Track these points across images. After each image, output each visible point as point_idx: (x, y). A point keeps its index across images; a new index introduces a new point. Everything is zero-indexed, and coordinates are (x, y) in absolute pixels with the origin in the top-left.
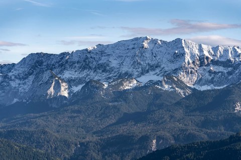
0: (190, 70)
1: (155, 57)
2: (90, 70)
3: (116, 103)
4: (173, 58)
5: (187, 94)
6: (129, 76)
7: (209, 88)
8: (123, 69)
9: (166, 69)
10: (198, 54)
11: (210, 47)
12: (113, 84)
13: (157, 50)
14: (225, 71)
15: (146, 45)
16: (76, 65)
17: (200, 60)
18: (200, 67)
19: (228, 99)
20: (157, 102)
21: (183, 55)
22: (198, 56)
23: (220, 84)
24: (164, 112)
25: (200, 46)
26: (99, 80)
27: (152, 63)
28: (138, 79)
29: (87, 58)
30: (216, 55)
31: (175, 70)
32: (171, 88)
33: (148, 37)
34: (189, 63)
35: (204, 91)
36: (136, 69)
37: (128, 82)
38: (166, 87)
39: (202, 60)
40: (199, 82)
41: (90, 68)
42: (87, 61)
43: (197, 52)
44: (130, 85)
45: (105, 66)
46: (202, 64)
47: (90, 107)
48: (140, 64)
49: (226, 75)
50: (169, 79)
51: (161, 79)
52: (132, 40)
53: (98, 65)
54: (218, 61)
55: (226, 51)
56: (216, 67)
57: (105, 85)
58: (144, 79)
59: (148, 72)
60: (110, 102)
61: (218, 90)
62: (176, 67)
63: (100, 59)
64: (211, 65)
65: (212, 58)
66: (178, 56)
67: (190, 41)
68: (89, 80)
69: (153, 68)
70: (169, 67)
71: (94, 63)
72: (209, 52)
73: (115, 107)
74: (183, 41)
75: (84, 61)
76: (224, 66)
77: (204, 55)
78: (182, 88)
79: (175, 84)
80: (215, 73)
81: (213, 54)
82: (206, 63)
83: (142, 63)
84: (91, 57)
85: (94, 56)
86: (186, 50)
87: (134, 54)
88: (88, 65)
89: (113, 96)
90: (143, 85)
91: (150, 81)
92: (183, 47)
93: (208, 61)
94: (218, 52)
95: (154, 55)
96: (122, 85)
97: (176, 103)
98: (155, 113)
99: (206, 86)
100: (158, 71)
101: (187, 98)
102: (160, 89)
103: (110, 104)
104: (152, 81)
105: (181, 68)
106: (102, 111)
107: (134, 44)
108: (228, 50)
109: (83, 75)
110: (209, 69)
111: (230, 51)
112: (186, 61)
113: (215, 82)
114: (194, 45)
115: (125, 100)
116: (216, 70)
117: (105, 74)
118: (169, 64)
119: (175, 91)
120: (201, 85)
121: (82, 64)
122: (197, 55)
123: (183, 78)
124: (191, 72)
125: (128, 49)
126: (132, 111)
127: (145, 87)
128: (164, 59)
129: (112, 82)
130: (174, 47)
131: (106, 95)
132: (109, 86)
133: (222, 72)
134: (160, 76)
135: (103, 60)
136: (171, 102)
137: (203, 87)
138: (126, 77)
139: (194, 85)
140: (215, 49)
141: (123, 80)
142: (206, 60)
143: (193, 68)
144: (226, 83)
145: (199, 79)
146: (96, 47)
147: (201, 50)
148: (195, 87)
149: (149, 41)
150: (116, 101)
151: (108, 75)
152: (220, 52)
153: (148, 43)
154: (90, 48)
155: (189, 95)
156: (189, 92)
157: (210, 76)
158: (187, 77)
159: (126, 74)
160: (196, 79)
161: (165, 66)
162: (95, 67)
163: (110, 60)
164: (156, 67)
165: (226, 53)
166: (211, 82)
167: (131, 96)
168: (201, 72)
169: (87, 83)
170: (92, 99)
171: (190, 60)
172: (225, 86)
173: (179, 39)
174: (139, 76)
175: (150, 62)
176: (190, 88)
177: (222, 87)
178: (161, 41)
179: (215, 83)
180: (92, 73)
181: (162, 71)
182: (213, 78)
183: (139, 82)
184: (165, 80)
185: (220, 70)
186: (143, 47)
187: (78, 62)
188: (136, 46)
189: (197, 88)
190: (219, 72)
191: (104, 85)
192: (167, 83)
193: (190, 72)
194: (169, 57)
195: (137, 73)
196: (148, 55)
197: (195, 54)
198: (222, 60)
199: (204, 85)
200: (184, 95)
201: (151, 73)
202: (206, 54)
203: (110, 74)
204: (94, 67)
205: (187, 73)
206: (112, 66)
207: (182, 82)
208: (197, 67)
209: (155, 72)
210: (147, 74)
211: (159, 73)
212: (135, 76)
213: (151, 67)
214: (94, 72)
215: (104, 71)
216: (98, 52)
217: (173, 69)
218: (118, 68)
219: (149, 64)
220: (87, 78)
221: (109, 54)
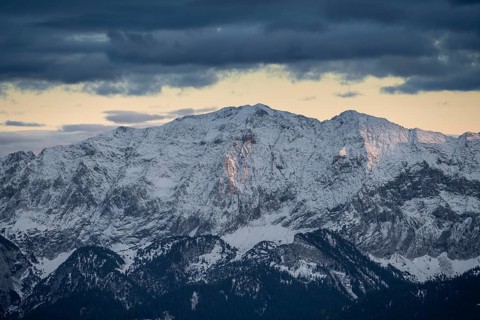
1: (279, 168)
2: (92, 208)
4: (330, 173)
6: (201, 229)
8: (186, 207)
9: (311, 206)
12: (150, 255)
13: (288, 147)
16: (51, 191)
17: (410, 178)
18: (410, 199)
21: (359, 164)
22: (405, 166)
23: (466, 250)
25: (413, 134)
26: (117, 240)
27: (270, 188)
28: (228, 238)
29: (83, 171)
30: (458, 164)
31: (335, 210)
32: (315, 271)
36: (224, 205)
37: (195, 249)
40: (405, 246)
41: (92, 201)
42: (83, 179)
44: (201, 258)
45: (133, 198)
46: (416, 190)
48: (234, 190)
52: (217, 115)
53: (116, 191)
54: (464, 180)
56: (457, 199)
58: (247, 238)
59: (257, 214)
62: (339, 202)
63: (122, 176)
64: (443, 193)
65: (446, 173)
66: (347, 165)
68: (87, 238)
69: (273, 201)
70: (319, 201)
71: (105, 186)
72: (438, 152)
75: (75, 180)
77: (422, 163)
80: (454, 217)
81: (450, 157)
83: (240, 187)
84: (96, 169)
85: (106, 165)
86: (370, 147)
87: (218, 161)
88: (86, 191)
91: (261, 243)
92: (362, 139)
93: (433, 181)
95: (278, 161)
99: (426, 257)
100: (286, 211)
104: (267, 243)
107: (222, 128)
109: (72, 224)
110: (436, 207)
112: (369, 182)
113: (453, 244)
114: (394, 133)
116: (456, 209)
117: (133, 221)
118: (320, 192)
119: (327, 279)
120: (411, 257)
121: (69, 190)
122: (403, 162)
123: (356, 235)
124: (383, 217)
125: (203, 143)
128: (305, 175)
129: (149, 249)
130: (337, 139)
131: (125, 291)
132: (135, 263)
133: (474, 215)
134: (291, 226)
135: (131, 177)
137: (416, 260)
139: (389, 255)
140: (457, 143)
141: (179, 243)
143: (389, 205)
148: (390, 261)
149: (263, 119)
151: (140, 225)
157: (440, 226)
159: (194, 220)
161: (306, 197)
162: (107, 201)
163: (149, 179)
164: (283, 200)
166: (443, 245)
169: (84, 250)
173: (352, 112)
174: (230, 229)
175: (265, 185)
178: (299, 117)
179: (452, 249)
180: (97, 217)
181: (300, 212)
182: (446, 234)
183: (228, 247)
185: (469, 209)
187: (58, 183)
188: (226, 134)
189: (398, 266)
190: (465, 215)
193: (378, 214)
194: (321, 169)
195: (225, 220)
196: (258, 162)
198: (476, 176)
199: (420, 254)
201: (268, 217)
202: (429, 159)
203: (149, 220)
204: (103, 198)
205: (371, 219)
206: (153, 195)
209: (279, 216)
210: (255, 222)
211: (289, 218)
212: (219, 228)
213: (268, 199)
214: (103, 214)
215: (132, 211)
216: (117, 152)
217: (331, 207)
218: (170, 203)
219: (260, 191)
220: (83, 232)
221: (147, 157)
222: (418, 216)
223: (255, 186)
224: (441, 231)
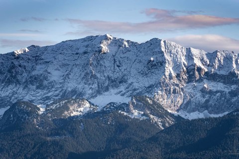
0: (172, 87)
1: (118, 66)
2: (18, 85)
3: (57, 138)
4: (146, 69)
5: (167, 125)
6: (78, 96)
7: (201, 116)
8: (69, 85)
9: (136, 85)
10: (186, 63)
11: (204, 53)
12: (53, 107)
13: (122, 56)
14: (227, 91)
15: (105, 48)
17: (188, 72)
18: (188, 83)
19: (231, 133)
20: (121, 136)
21: (161, 64)
22: (185, 66)
23: (217, 110)
24: (132, 152)
25: (189, 51)
26: (32, 101)
27: (114, 76)
28: (92, 101)
29: (13, 67)
30: (213, 66)
31: (149, 87)
32: (143, 115)
33: (108, 36)
34: (171, 77)
35: (193, 121)
36: (90, 84)
37: (76, 105)
38: (136, 113)
39: (192, 73)
40: (186, 106)
41: (18, 82)
42: (13, 70)
43: (183, 60)
44: (79, 110)
45: (41, 80)
46: (191, 78)
47: (18, 143)
48: (94, 77)
49: (228, 96)
50: (139, 101)
51: (127, 100)
52: (84, 40)
53: (31, 77)
54: (215, 74)
55: (228, 59)
56: (213, 84)
57: (41, 109)
58: (102, 101)
59: (107, 89)
60: (48, 136)
61: (216, 119)
62: (151, 83)
63: (33, 69)
64: (205, 80)
65: (206, 70)
66: (155, 65)
67: (173, 43)
68: (16, 101)
69: (115, 83)
70: (140, 83)
71: (25, 74)
72: (202, 60)
73: (55, 143)
74: (162, 43)
75: (9, 71)
76: (224, 83)
77: (195, 65)
78: (159, 116)
79: (149, 108)
80: (211, 92)
81: (208, 63)
82: (198, 78)
83: (98, 75)
84: (20, 66)
85: (25, 64)
86: (167, 56)
87: (86, 62)
88: (15, 77)
89: (53, 126)
90: (99, 110)
91: (110, 103)
92: (162, 52)
93: (200, 74)
94: (216, 61)
95: (118, 63)
96: (68, 109)
97: (150, 139)
98: (117, 154)
99: (197, 112)
100: (122, 88)
101: (168, 130)
102: (126, 117)
103: (48, 139)
104: (114, 103)
105: (158, 84)
106: (36, 150)
107: (87, 46)
108: (231, 58)
109: (8, 93)
110: (202, 87)
111: (234, 60)
112: (167, 74)
113: (211, 106)
114: (179, 50)
115: (71, 133)
116: (212, 89)
117: (41, 93)
118: (141, 78)
119: (150, 119)
120: (189, 112)
121: (6, 77)
122: (184, 64)
123: (161, 100)
124: (174, 92)
125: (77, 54)
126: (82, 150)
127: (103, 112)
128: (132, 69)
129: (52, 104)
130: (149, 52)
131: (42, 124)
132: (46, 110)
133: (221, 92)
134: (125, 96)
135: (39, 70)
136: (142, 137)
137: (192, 114)
138: (74, 98)
139: (178, 111)
140: (212, 56)
141: (68, 102)
142: (197, 73)
143: (177, 85)
144: (228, 109)
145: (185, 102)
146: (27, 50)
147: (189, 56)
148: (179, 113)
149: (109, 42)
150: (58, 134)
151: (45, 94)
152: (219, 61)
153: (109, 45)
154: (18, 52)
155: (171, 127)
156: (170, 122)
157: (204, 97)
158: (168, 98)
159: (74, 92)
160: (181, 101)
161: (134, 81)
162: (26, 81)
163: (49, 71)
164: (120, 82)
165: (229, 62)
166: (205, 106)
167: (81, 127)
168: (189, 91)
169: (13, 106)
170: (21, 130)
171: (172, 72)
172: (226, 113)
173: (157, 39)
174: (93, 96)
175: (111, 75)
176: (172, 115)
177: (221, 115)
178: (128, 41)
179: (210, 109)
180: (21, 90)
181: (130, 88)
182: (207, 101)
183: (93, 105)
184: (133, 103)
185: (219, 89)
186: (100, 51)
188: (89, 49)
189: (183, 116)
190: (217, 92)
191: (39, 110)
192: (136, 107)
193: (172, 90)
194: (141, 67)
195: (90, 91)
196: (107, 63)
197: (180, 63)
198: (222, 72)
199: (194, 111)
200: (163, 126)
201: (113, 91)
202: (198, 63)
203: (49, 92)
204: (24, 80)
205: (168, 92)
206: (52, 79)
207: (160, 106)
208: (183, 82)
209: (119, 90)
210: (106, 93)
211: (124, 91)
212: (87, 96)
213: (112, 82)
214: (24, 88)
215: (40, 87)
216: (31, 58)
217: (147, 86)
218: (61, 83)
219: (109, 78)
220: (13, 98)
221: (47, 60)
222: (192, 91)
223: (106, 75)
224: (205, 99)
